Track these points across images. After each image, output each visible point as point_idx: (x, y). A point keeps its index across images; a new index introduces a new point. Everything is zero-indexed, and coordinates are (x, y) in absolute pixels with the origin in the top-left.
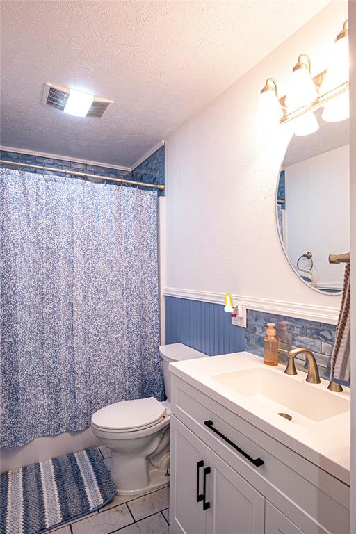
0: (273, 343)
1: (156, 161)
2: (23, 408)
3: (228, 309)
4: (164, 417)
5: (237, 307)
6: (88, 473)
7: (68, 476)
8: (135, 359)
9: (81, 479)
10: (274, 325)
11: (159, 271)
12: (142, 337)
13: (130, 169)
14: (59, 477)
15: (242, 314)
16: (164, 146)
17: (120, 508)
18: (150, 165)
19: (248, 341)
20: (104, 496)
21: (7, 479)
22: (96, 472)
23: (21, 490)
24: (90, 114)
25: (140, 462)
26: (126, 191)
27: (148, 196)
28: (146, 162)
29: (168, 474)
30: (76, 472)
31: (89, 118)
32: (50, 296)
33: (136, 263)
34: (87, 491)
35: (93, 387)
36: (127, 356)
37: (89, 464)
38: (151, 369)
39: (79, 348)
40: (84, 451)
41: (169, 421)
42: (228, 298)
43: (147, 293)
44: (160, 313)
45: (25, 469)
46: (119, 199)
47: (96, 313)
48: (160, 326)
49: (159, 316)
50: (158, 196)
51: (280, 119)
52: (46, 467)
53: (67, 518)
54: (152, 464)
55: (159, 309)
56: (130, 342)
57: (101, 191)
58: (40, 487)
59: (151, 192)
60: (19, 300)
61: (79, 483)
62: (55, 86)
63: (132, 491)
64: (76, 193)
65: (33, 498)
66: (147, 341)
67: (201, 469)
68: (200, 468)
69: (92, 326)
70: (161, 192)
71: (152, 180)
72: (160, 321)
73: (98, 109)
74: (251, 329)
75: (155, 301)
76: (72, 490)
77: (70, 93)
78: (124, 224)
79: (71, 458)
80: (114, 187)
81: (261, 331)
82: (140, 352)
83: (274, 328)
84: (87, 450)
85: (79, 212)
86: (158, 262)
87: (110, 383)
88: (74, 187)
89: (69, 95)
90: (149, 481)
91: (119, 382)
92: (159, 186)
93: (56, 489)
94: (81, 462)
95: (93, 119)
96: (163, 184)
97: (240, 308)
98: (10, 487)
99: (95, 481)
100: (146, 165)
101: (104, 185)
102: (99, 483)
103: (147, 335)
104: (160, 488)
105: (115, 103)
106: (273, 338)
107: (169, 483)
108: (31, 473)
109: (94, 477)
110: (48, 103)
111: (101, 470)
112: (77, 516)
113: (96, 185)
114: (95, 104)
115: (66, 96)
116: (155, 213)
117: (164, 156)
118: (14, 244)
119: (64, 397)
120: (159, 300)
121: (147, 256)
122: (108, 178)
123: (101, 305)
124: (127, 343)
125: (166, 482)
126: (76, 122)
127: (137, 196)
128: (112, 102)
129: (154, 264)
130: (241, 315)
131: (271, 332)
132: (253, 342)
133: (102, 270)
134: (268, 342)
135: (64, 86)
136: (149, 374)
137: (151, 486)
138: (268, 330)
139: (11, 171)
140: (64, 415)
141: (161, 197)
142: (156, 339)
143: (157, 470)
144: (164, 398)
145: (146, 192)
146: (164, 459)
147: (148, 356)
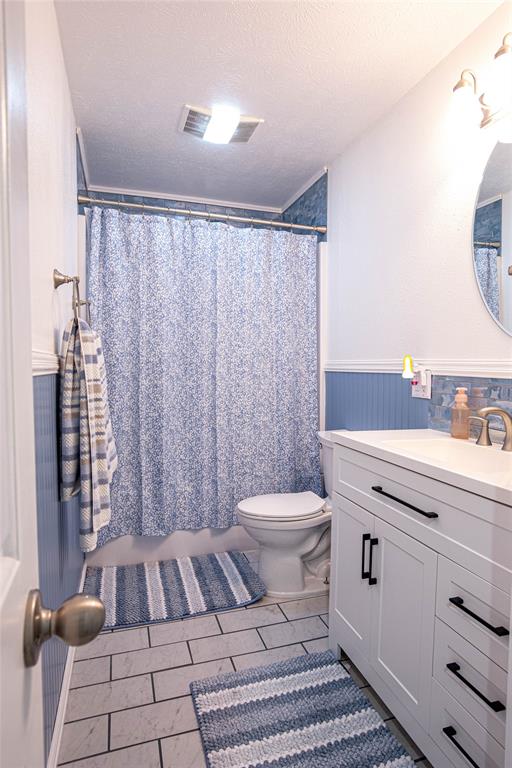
0: (463, 411)
1: (316, 196)
2: (167, 493)
3: (408, 374)
4: (324, 512)
5: (419, 372)
6: (231, 573)
7: (210, 573)
8: (287, 449)
9: (224, 577)
10: (466, 389)
11: (318, 339)
12: (296, 423)
13: (280, 211)
14: (199, 572)
15: (426, 381)
16: (326, 174)
17: (271, 608)
18: (307, 203)
19: (432, 416)
20: (252, 593)
21: (144, 569)
22: (241, 573)
23: (160, 580)
24: (235, 140)
25: (293, 560)
26: (277, 236)
27: (306, 242)
28: (302, 199)
29: (327, 583)
30: (219, 571)
31: (234, 145)
32: (193, 366)
33: (289, 329)
34: (232, 588)
35: (235, 479)
36: (276, 445)
37: (233, 565)
38: (307, 463)
39: (222, 430)
40: (226, 554)
41: (330, 517)
42: (407, 361)
43: (303, 368)
44: (319, 395)
45: (161, 564)
46: (268, 247)
47: (239, 389)
48: (319, 411)
49: (318, 398)
50: (319, 242)
51: (480, 122)
52: (185, 564)
53: (212, 608)
54: (308, 569)
55: (318, 387)
56: (280, 427)
57: (246, 238)
58: (179, 580)
59: (309, 237)
60: (165, 369)
61: (223, 580)
62: (196, 109)
63: (283, 593)
64: (220, 241)
65: (174, 588)
66: (303, 429)
67: (368, 542)
68: (366, 541)
69: (235, 406)
70: (322, 236)
71: (310, 223)
72: (319, 404)
73: (245, 131)
74: (436, 400)
75: (313, 379)
76: (215, 585)
77: (213, 115)
78: (274, 279)
79: (212, 559)
80: (262, 231)
81: (449, 400)
82: (293, 440)
83: (466, 392)
84: (229, 553)
85: (223, 264)
86: (318, 328)
87: (256, 476)
88: (218, 234)
89: (210, 117)
90: (304, 586)
91: (267, 476)
92: (319, 229)
93: (197, 584)
94: (223, 562)
95: (239, 146)
96: (326, 226)
97: (423, 375)
98: (147, 576)
99: (241, 581)
100: (303, 202)
101: (250, 229)
102: (246, 582)
103: (302, 422)
104: (318, 595)
105: (266, 122)
106: (463, 405)
107: (328, 591)
108: (168, 567)
109: (239, 577)
110: (185, 129)
111: (247, 571)
112: (223, 608)
113: (240, 230)
114: (242, 126)
115: (207, 118)
116: (314, 265)
117: (326, 188)
118: (161, 305)
119: (206, 487)
120: (318, 376)
121: (302, 321)
122: (255, 221)
123: (246, 381)
124: (276, 429)
125: (325, 589)
126: (218, 151)
127: (291, 242)
128: (262, 121)
129: (312, 330)
130: (423, 383)
131: (462, 398)
132: (439, 415)
133: (247, 336)
134: (457, 411)
135: (206, 107)
136: (305, 470)
137: (306, 591)
138: (457, 396)
139: (159, 218)
140: (206, 509)
141: (322, 243)
142: (314, 427)
143: (313, 577)
144: (324, 495)
145: (302, 237)
146: (322, 566)
147: (304, 449)
